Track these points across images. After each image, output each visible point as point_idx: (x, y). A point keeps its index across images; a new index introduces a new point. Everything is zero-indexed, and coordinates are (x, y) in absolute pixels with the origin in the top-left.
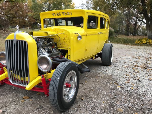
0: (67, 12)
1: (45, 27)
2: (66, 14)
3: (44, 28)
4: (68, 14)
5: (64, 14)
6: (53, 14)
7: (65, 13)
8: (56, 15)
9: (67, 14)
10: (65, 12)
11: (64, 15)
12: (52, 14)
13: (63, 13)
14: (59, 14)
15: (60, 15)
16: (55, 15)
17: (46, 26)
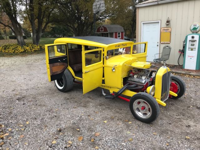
11: (122, 46)
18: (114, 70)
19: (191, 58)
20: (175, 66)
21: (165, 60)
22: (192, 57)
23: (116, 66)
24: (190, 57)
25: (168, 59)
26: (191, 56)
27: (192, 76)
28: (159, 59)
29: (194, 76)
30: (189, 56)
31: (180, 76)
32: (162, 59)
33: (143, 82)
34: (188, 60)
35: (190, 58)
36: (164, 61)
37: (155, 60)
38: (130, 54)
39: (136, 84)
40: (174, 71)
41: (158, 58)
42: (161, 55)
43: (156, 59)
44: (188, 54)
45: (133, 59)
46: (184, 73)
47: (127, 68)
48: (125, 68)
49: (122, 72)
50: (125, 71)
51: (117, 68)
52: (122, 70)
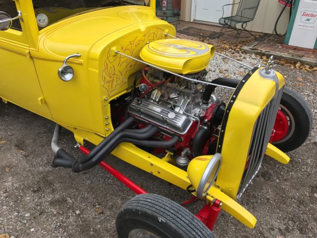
18: (68, 77)
19: (309, 18)
20: (266, 34)
21: (246, 22)
22: (312, 16)
23: (78, 57)
24: (307, 15)
25: (252, 19)
26: (309, 13)
27: (307, 67)
28: (230, 18)
29: (311, 67)
30: (304, 14)
31: (278, 64)
32: (238, 18)
33: (180, 123)
34: (301, 24)
35: (306, 18)
36: (244, 22)
37: (223, 20)
38: (149, 5)
39: (154, 125)
40: (264, 51)
41: (230, 16)
42: (236, 6)
43: (225, 19)
44: (303, 9)
45: (149, 29)
46: (289, 56)
47: (124, 65)
48: (116, 64)
49: (103, 83)
50: (119, 75)
51: (81, 64)
52: (104, 74)
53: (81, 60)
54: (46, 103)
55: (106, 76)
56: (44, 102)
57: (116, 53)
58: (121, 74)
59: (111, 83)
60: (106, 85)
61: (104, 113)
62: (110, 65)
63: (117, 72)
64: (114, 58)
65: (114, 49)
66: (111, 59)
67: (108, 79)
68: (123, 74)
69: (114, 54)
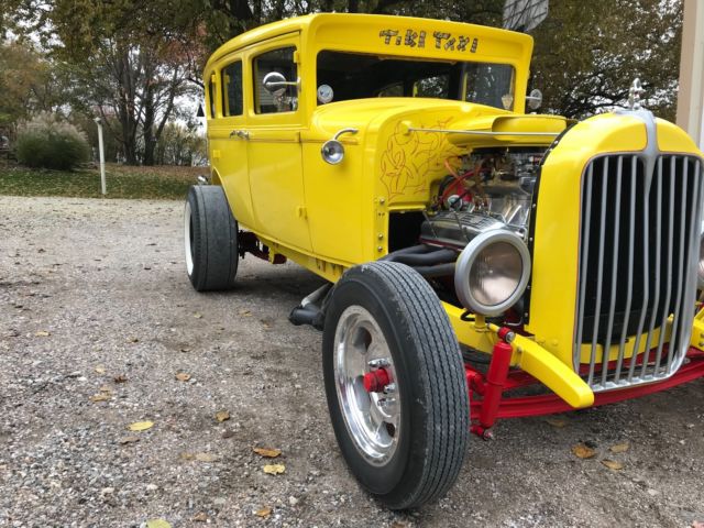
0: (461, 37)
1: (323, 98)
2: (451, 43)
3: (319, 103)
4: (462, 47)
5: (444, 42)
6: (387, 35)
7: (450, 39)
8: (403, 41)
9: (456, 44)
10: (449, 36)
11: (438, 47)
12: (381, 35)
13: (438, 36)
14: (416, 41)
15: (422, 44)
16: (394, 40)
17: (331, 96)
18: (334, 157)
23: (353, 132)
39: (451, 249)
47: (424, 157)
48: (409, 149)
49: (381, 173)
50: (413, 170)
51: (356, 144)
52: (385, 159)
53: (357, 138)
54: (306, 218)
55: (388, 163)
56: (304, 215)
57: (410, 130)
58: (417, 171)
59: (395, 178)
60: (387, 179)
61: (378, 227)
62: (396, 149)
63: (408, 164)
64: (407, 139)
65: (407, 123)
66: (400, 137)
67: (390, 169)
68: (421, 171)
69: (406, 132)
